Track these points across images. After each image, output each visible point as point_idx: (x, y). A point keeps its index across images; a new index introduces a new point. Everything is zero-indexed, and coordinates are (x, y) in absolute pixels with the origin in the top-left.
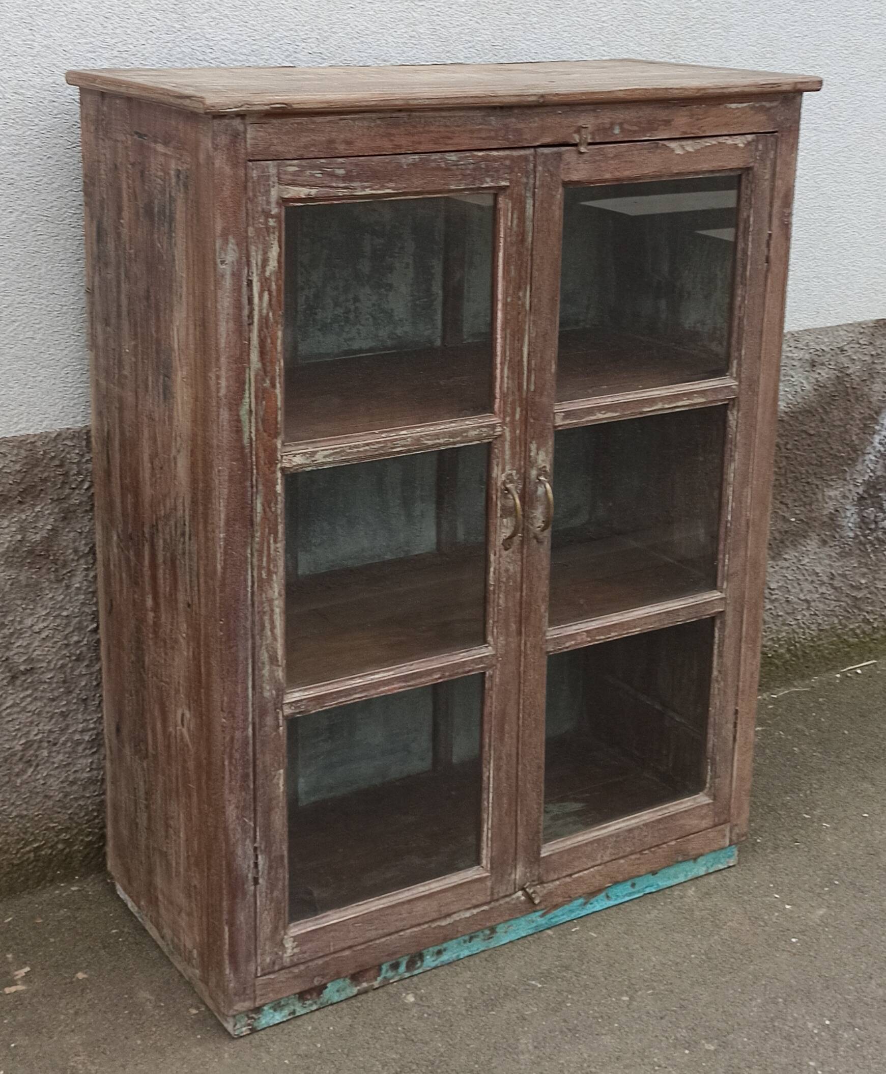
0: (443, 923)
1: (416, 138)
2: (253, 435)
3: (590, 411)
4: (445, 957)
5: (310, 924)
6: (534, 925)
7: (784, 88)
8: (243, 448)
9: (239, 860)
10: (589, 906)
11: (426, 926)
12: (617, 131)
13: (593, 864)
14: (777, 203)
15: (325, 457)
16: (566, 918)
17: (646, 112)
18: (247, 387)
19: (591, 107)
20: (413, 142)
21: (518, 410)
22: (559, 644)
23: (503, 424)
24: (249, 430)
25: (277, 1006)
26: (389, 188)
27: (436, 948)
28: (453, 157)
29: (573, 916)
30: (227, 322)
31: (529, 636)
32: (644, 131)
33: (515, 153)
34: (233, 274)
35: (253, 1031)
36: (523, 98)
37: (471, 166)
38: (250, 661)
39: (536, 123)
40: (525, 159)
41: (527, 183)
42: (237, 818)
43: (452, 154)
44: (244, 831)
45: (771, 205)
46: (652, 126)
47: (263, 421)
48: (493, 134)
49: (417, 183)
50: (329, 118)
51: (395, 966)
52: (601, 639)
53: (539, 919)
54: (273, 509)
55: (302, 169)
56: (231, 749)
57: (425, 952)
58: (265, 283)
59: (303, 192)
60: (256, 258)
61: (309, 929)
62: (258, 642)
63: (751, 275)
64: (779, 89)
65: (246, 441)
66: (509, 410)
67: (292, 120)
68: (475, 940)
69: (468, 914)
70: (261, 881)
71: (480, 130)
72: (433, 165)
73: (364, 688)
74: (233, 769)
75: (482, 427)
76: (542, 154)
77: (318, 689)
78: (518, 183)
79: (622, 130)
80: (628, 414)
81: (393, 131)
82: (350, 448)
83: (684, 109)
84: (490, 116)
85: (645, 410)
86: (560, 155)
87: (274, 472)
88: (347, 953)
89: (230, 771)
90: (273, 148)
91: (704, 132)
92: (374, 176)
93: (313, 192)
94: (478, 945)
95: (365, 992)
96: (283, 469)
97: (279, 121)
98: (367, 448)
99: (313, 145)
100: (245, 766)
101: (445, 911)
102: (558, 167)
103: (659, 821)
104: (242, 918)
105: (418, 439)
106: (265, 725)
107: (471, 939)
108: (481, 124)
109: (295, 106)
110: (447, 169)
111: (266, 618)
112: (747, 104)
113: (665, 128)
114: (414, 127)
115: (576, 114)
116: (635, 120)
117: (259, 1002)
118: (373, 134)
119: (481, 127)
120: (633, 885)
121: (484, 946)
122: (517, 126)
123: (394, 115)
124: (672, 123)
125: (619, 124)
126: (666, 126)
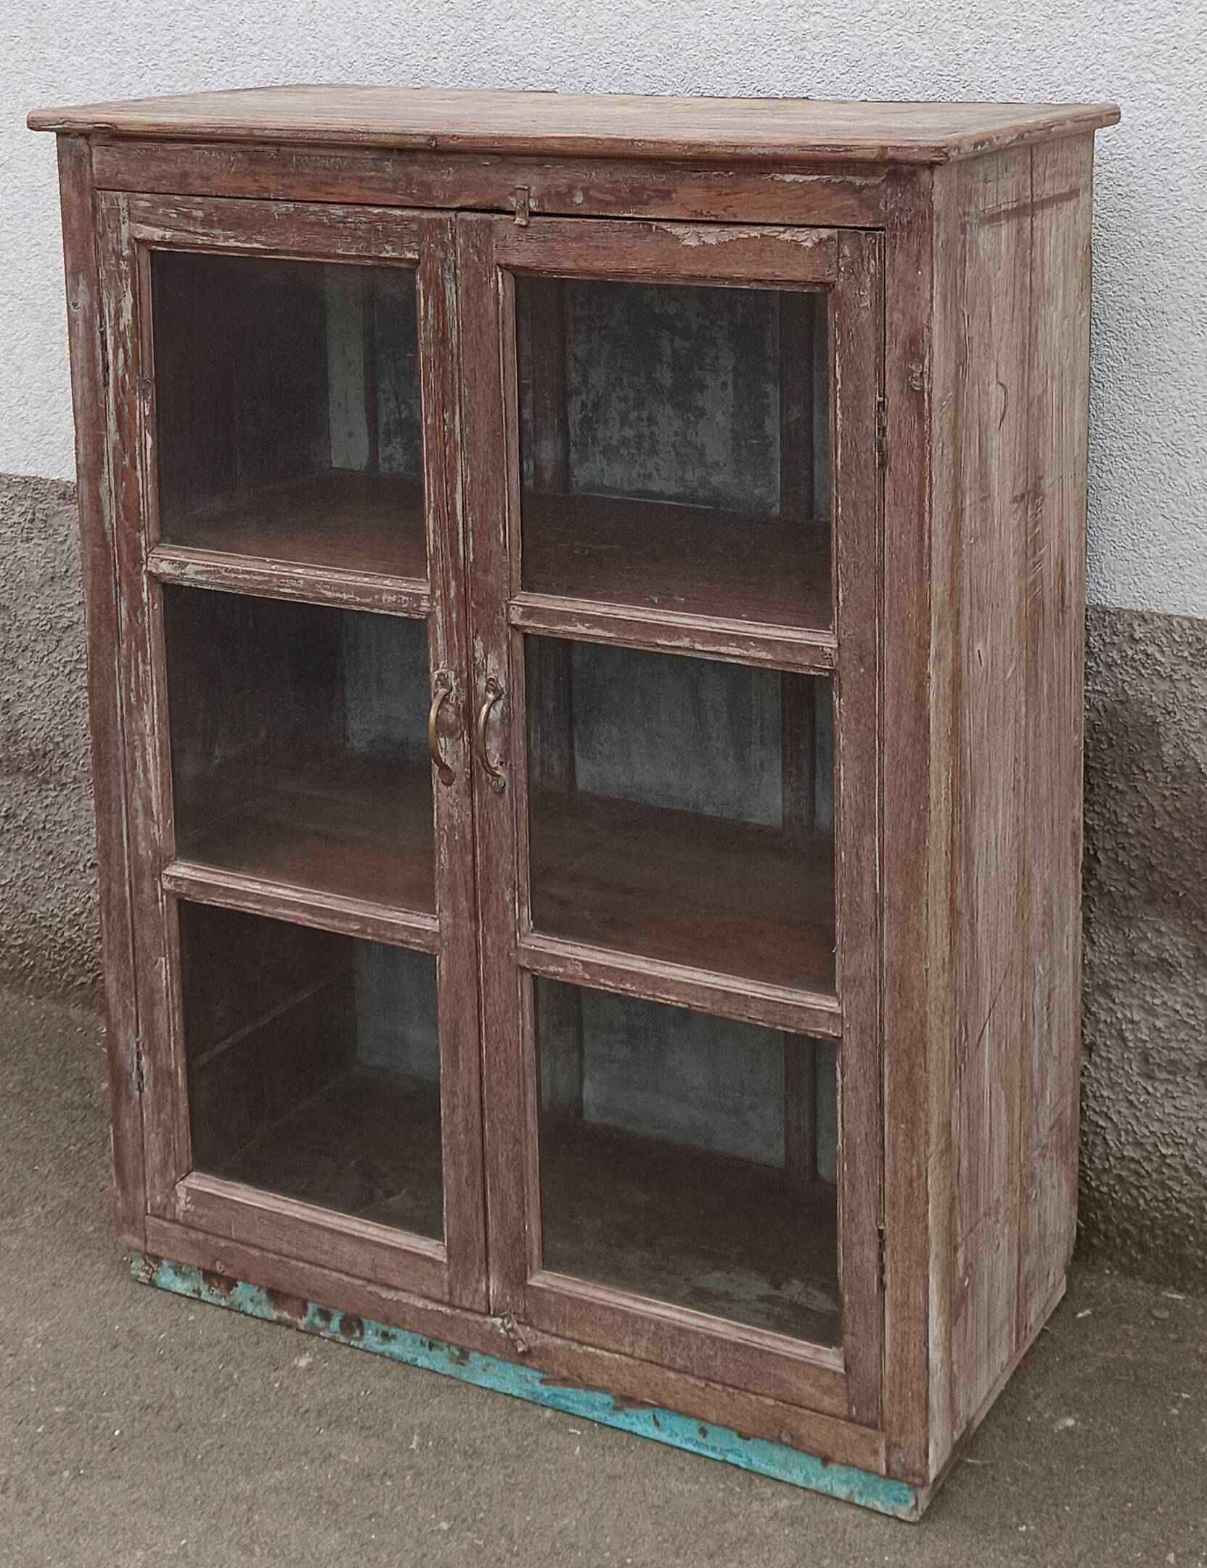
0: (385, 1294)
1: (286, 181)
2: (114, 521)
3: (565, 617)
5: (215, 1185)
6: (529, 1387)
7: (858, 154)
8: (104, 534)
9: (122, 1049)
10: (622, 1416)
11: (360, 1282)
12: (579, 199)
13: (616, 1347)
14: (894, 353)
15: (197, 573)
16: (582, 1410)
17: (628, 177)
18: (105, 460)
19: (535, 160)
20: (283, 185)
21: (453, 584)
22: (537, 962)
23: (431, 597)
24: (110, 514)
25: (178, 1270)
26: (257, 242)
27: (382, 1328)
28: (338, 211)
29: (595, 1415)
30: (82, 377)
31: (489, 929)
32: (626, 204)
33: (426, 215)
34: (85, 321)
35: (152, 1283)
36: (404, 139)
37: (363, 227)
38: (123, 801)
39: (449, 175)
40: (440, 224)
41: (445, 259)
42: (118, 992)
43: (337, 207)
44: (126, 1015)
45: (882, 355)
46: (637, 197)
47: (124, 507)
48: (390, 185)
49: (294, 240)
50: (182, 146)
51: (326, 1316)
52: (609, 985)
53: (537, 1384)
54: (140, 620)
55: (155, 206)
56: (108, 903)
57: (366, 1322)
58: (119, 336)
59: (157, 233)
60: (109, 309)
61: (207, 1190)
62: (130, 781)
63: (844, 465)
65: (107, 525)
66: (440, 582)
68: (436, 1352)
69: (420, 1303)
70: (146, 1089)
71: (371, 178)
72: (313, 218)
73: (259, 899)
75: (401, 593)
76: (462, 220)
77: (208, 875)
78: (431, 257)
79: (587, 198)
80: (633, 641)
81: (257, 169)
82: (227, 570)
83: (695, 175)
84: (383, 160)
85: (659, 642)
86: (490, 224)
87: (139, 574)
88: (256, 1253)
91: (735, 215)
92: (240, 224)
93: (168, 234)
94: (439, 1361)
95: (287, 1325)
96: (150, 574)
97: (127, 145)
98: (247, 577)
99: (164, 178)
101: (381, 1275)
102: (489, 242)
103: (736, 1346)
104: (128, 1126)
105: (312, 585)
106: (143, 892)
107: (431, 1346)
108: (370, 170)
110: (331, 227)
111: (138, 754)
112: (816, 177)
113: (661, 202)
114: (284, 165)
115: (511, 168)
116: (607, 185)
117: (151, 1248)
118: (233, 170)
119: (372, 173)
120: (703, 1432)
121: (450, 1369)
122: (424, 178)
123: (257, 148)
124: (674, 195)
125: (582, 189)
126: (663, 199)
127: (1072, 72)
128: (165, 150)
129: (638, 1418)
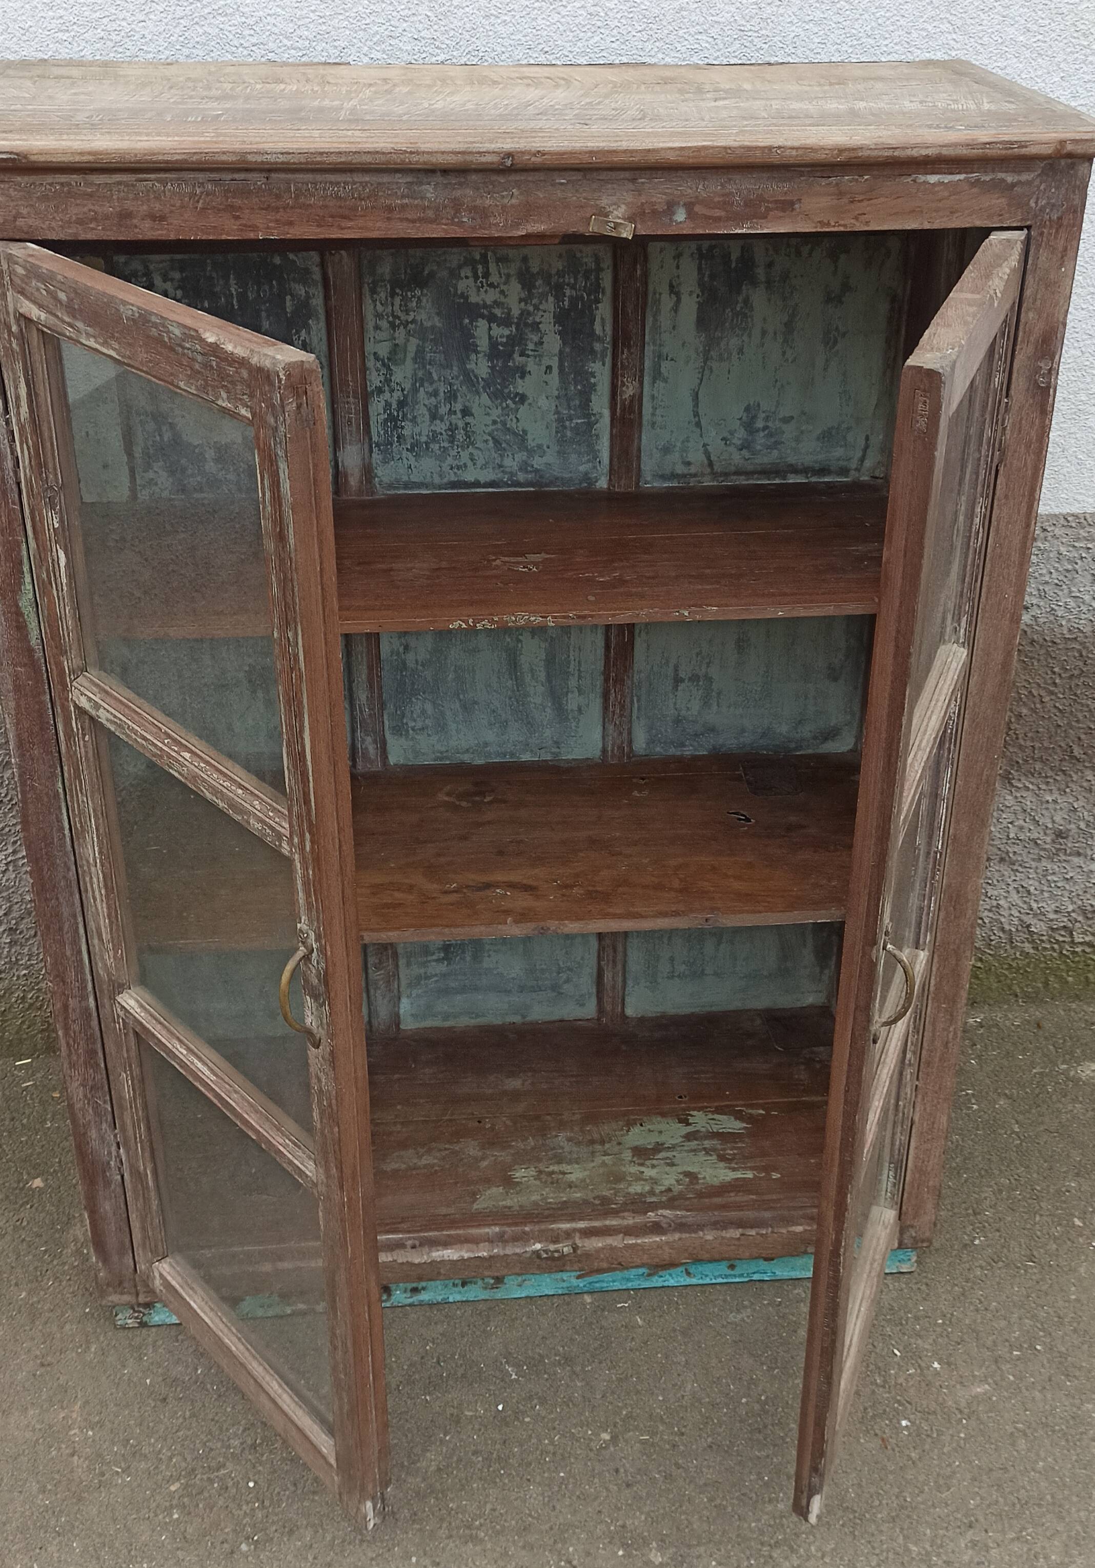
2: (44, 634)
4: (424, 1297)
6: (565, 1285)
8: (31, 651)
9: (95, 1144)
10: (656, 1278)
12: (680, 215)
14: (1024, 353)
16: (617, 1286)
17: (743, 187)
18: (26, 568)
19: (627, 174)
20: (277, 221)
27: (410, 1286)
29: (630, 1285)
32: (739, 219)
35: (143, 1325)
36: (469, 158)
38: (80, 919)
39: (514, 198)
42: (85, 1096)
44: (99, 1114)
46: (753, 210)
47: (49, 624)
48: (430, 214)
53: (573, 1280)
54: (74, 749)
56: (66, 1018)
57: (393, 1287)
60: (10, 390)
62: (85, 902)
64: (1024, 151)
65: (34, 641)
67: (49, 178)
68: (469, 1287)
70: (126, 1175)
71: (403, 207)
74: (71, 1042)
79: (691, 215)
81: (238, 202)
83: (824, 182)
84: (421, 184)
87: (67, 700)
89: (68, 1044)
90: (20, 222)
94: (474, 1292)
95: (304, 1314)
96: (75, 704)
97: (26, 178)
99: (94, 219)
100: (90, 1039)
104: (108, 1208)
107: (464, 1284)
108: (403, 197)
109: (33, 158)
112: (962, 177)
113: (781, 214)
114: (278, 197)
115: (595, 186)
116: (716, 199)
117: (142, 1299)
118: (200, 205)
119: (406, 201)
120: (732, 1267)
121: (484, 1295)
122: (478, 202)
123: (236, 176)
124: (797, 206)
125: (685, 204)
126: (784, 210)
127: (873, 24)
128: (92, 184)
129: (670, 1275)
